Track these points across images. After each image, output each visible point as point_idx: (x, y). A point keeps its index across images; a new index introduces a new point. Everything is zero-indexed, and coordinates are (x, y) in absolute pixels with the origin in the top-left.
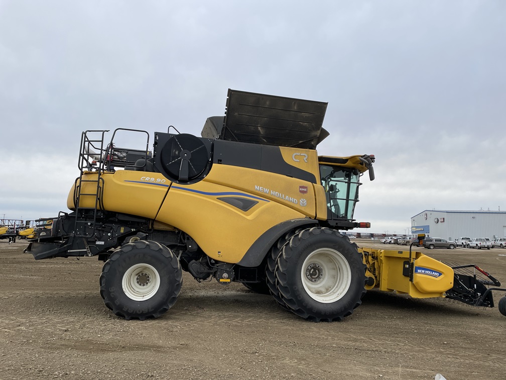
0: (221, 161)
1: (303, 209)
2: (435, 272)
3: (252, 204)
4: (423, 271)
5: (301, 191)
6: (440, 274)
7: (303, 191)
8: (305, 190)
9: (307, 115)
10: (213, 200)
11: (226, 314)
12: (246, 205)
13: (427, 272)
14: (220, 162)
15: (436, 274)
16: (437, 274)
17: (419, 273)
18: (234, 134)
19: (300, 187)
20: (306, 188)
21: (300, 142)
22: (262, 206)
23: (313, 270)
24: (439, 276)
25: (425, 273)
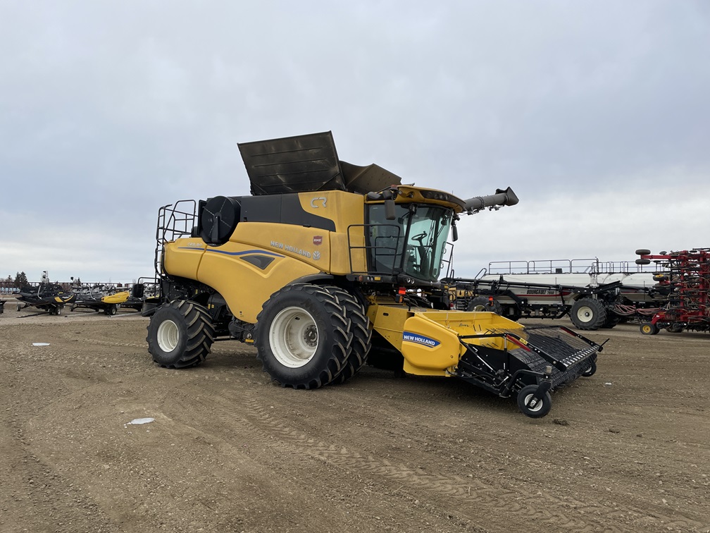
0: (246, 218)
1: (316, 263)
2: (429, 339)
3: (270, 260)
4: (412, 338)
5: (315, 243)
6: (437, 343)
7: (318, 241)
8: (319, 240)
9: (315, 151)
10: (236, 260)
11: (253, 375)
12: (263, 263)
13: (417, 339)
14: (246, 220)
15: (430, 342)
16: (432, 343)
17: (406, 340)
18: (262, 187)
19: (315, 238)
20: (321, 238)
21: (324, 183)
22: (279, 262)
23: (311, 333)
24: (435, 346)
25: (414, 341)
